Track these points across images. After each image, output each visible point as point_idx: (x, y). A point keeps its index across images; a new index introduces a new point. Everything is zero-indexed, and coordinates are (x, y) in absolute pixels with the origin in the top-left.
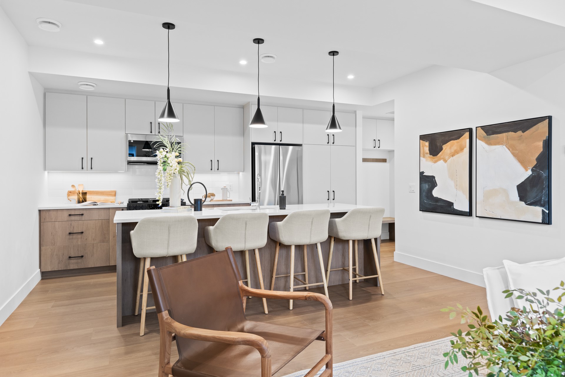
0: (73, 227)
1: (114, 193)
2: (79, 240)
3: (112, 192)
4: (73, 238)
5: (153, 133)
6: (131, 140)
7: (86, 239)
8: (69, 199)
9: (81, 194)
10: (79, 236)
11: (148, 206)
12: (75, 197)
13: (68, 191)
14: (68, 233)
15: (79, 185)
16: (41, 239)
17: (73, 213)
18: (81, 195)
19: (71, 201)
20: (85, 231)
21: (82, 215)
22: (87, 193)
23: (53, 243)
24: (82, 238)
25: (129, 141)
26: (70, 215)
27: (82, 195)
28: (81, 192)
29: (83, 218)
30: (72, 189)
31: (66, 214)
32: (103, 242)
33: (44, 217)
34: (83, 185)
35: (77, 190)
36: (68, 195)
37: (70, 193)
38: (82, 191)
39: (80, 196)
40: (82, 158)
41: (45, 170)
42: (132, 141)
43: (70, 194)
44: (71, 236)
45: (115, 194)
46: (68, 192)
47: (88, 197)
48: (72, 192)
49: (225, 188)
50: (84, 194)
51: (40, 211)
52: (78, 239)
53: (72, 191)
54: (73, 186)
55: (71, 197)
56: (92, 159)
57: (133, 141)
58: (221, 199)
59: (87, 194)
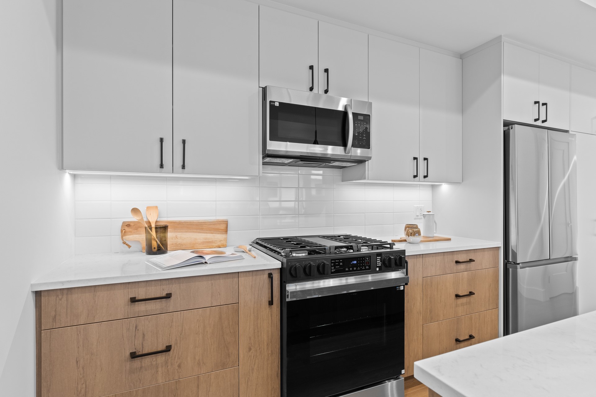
0: (144, 334)
1: (223, 227)
2: (160, 369)
3: (220, 223)
4: (141, 367)
5: (316, 91)
6: (274, 102)
7: (179, 366)
8: (124, 243)
9: (154, 230)
10: (161, 358)
11: (332, 263)
12: (142, 237)
13: (124, 223)
14: (128, 354)
15: (148, 208)
16: (44, 384)
17: (141, 295)
18: (153, 233)
19: (129, 247)
20: (176, 344)
21: (168, 296)
22: (169, 227)
23: (83, 391)
24: (166, 362)
25: (270, 102)
26: (133, 300)
27: (156, 232)
28: (153, 225)
29: (171, 304)
30: (133, 218)
31: (123, 297)
32: (224, 366)
33: (53, 313)
34: (157, 207)
35: (145, 220)
36: (124, 233)
37: (127, 227)
38: (156, 222)
39: (151, 235)
40: (162, 140)
41: (62, 167)
42: (277, 104)
43: (127, 229)
44: (137, 362)
45: (227, 227)
46: (122, 226)
47: (170, 235)
48: (132, 224)
49: (430, 213)
50: (163, 229)
51: (38, 294)
52: (157, 367)
53: (131, 222)
54: (135, 211)
55: (129, 238)
56: (184, 142)
57: (280, 103)
59: (169, 230)
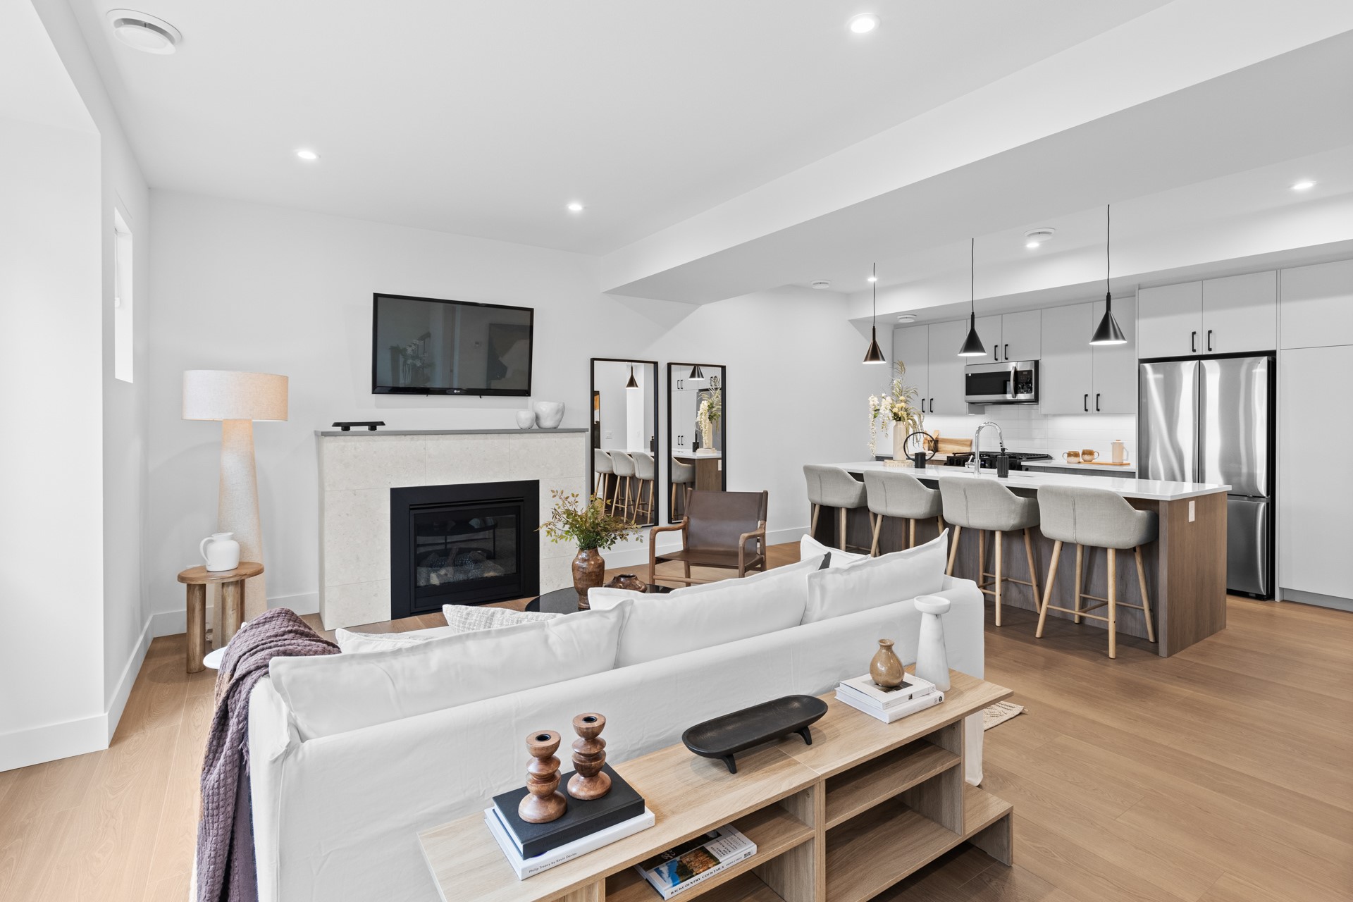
1: (969, 443)
3: (967, 441)
5: (1000, 361)
42: (970, 375)
47: (940, 445)
49: (1119, 442)
58: (1110, 461)
